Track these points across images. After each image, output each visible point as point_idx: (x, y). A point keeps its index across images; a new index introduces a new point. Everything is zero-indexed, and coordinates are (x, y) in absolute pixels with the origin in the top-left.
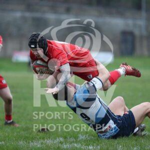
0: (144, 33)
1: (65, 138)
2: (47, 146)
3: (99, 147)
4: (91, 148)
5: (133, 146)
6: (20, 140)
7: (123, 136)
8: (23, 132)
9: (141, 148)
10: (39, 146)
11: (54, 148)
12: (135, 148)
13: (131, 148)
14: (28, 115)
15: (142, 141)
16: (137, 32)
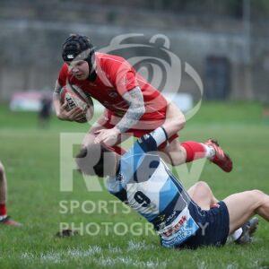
0: (248, 59)
1: (104, 247)
2: (72, 262)
3: (165, 264)
4: (150, 264)
5: (226, 263)
6: (24, 252)
7: (208, 244)
8: (29, 237)
9: (241, 265)
10: (56, 261)
11: (84, 265)
12: (230, 266)
13: (223, 265)
14: (38, 206)
15: (243, 254)
16: (234, 58)
